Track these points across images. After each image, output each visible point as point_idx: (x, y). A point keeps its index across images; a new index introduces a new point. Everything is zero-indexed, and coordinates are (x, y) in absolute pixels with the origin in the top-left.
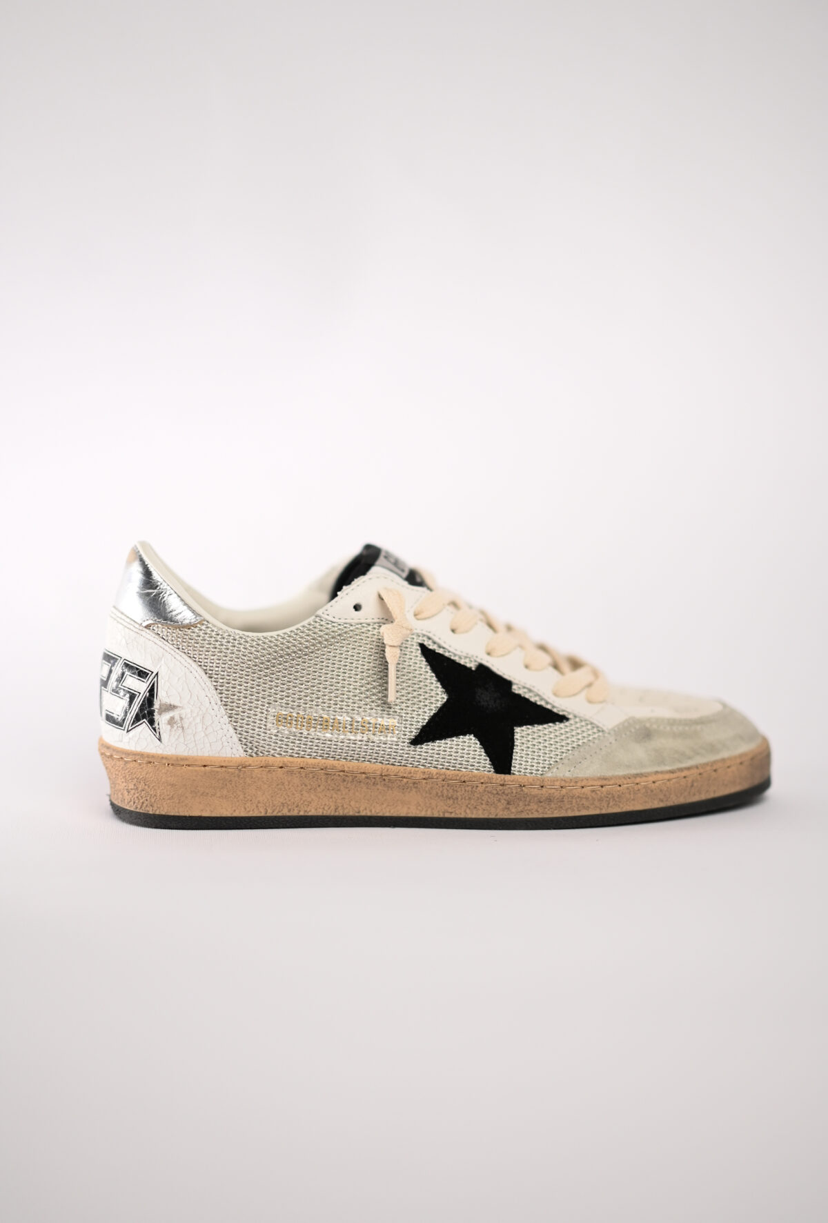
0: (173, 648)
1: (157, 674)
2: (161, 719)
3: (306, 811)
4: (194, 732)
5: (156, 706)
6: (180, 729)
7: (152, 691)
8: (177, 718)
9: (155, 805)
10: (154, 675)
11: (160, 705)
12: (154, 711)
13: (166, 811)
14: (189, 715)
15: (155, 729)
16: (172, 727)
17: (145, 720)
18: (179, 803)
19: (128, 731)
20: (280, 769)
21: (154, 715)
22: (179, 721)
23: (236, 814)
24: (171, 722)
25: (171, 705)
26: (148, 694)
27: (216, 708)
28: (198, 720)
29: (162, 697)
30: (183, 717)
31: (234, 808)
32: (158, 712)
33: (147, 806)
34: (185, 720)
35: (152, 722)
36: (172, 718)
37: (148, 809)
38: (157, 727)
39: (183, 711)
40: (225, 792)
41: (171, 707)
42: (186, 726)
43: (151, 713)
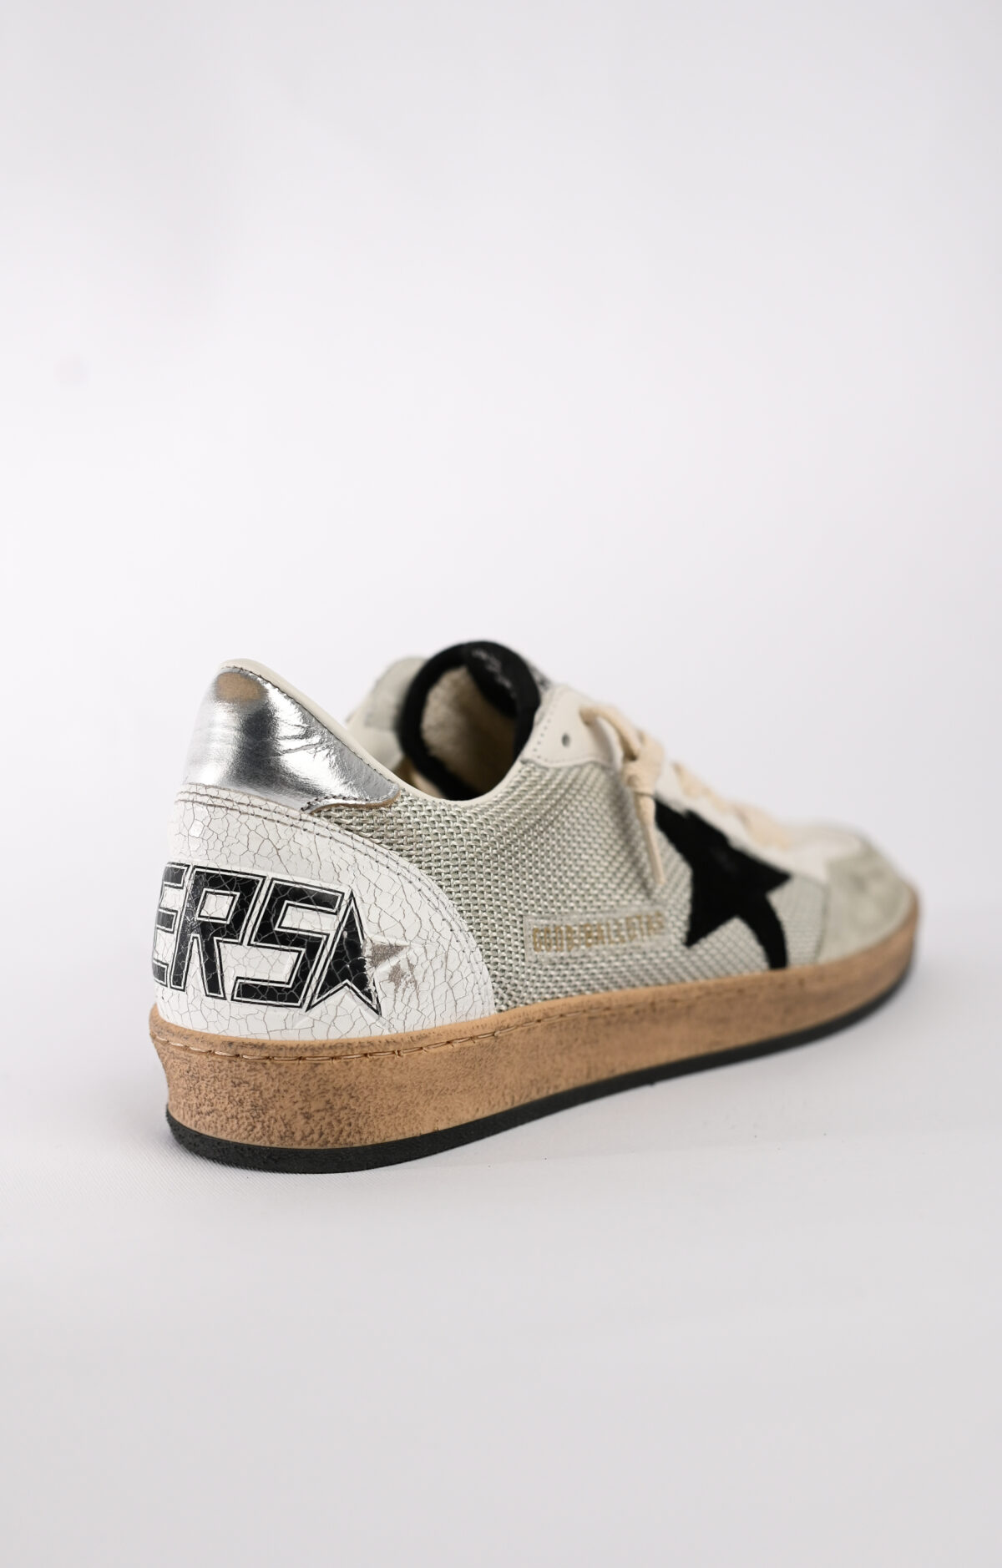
0: (371, 844)
1: (352, 895)
2: (377, 974)
3: (556, 1087)
4: (432, 988)
5: (367, 952)
6: (411, 989)
7: (352, 926)
8: (404, 967)
9: (365, 1130)
10: (347, 897)
11: (374, 949)
12: (363, 962)
13: (382, 1135)
14: (422, 959)
15: (369, 995)
16: (398, 984)
17: (347, 981)
18: (406, 1116)
19: (309, 1008)
20: (539, 1024)
21: (364, 970)
22: (409, 972)
23: (480, 1115)
24: (395, 975)
25: (391, 946)
26: (346, 934)
27: (461, 937)
28: (437, 964)
29: (372, 936)
30: (413, 962)
31: (476, 1107)
32: (372, 963)
33: (349, 1135)
34: (418, 969)
35: (361, 982)
36: (396, 969)
37: (351, 1139)
38: (373, 989)
39: (411, 953)
40: (469, 1082)
41: (393, 950)
42: (419, 978)
43: (359, 966)
